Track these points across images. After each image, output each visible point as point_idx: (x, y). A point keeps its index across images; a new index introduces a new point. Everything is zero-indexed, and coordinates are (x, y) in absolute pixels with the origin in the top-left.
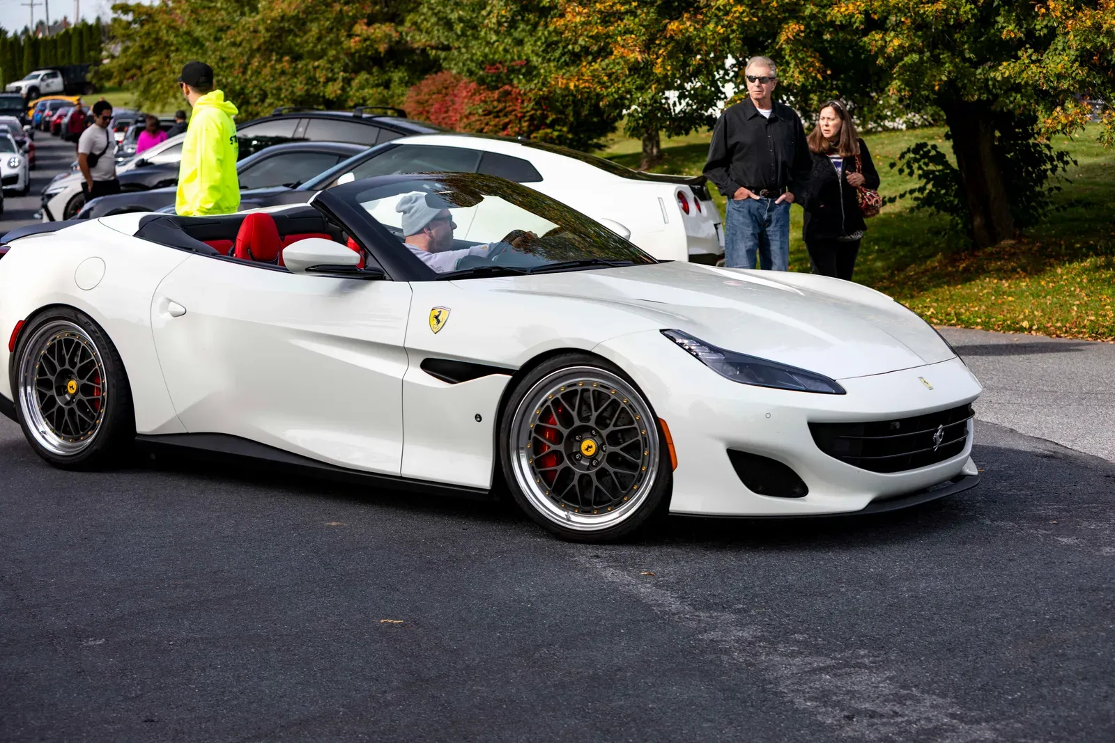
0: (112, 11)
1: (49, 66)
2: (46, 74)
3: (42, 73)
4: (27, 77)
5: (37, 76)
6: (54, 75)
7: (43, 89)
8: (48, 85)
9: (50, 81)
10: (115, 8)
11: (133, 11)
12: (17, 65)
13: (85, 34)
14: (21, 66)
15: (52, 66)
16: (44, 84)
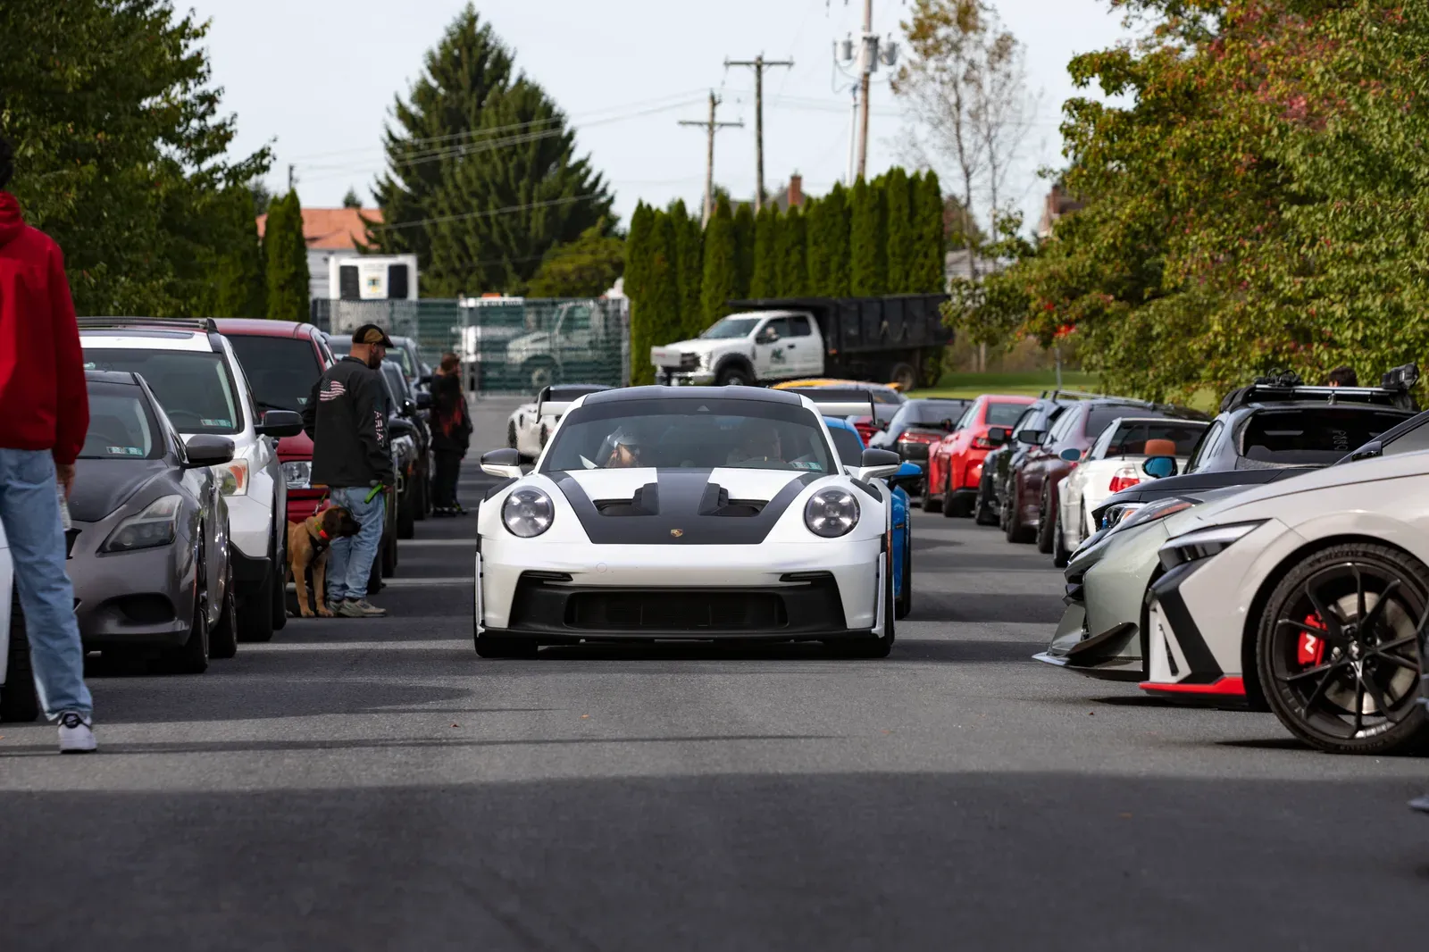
0: (1069, 78)
1: (779, 299)
2: (772, 322)
3: (764, 317)
4: (713, 330)
5: (747, 327)
6: (798, 328)
7: (763, 364)
8: (777, 355)
9: (784, 342)
10: (1080, 68)
11: (1140, 81)
12: (684, 291)
13: (892, 204)
14: (695, 296)
15: (791, 298)
16: (764, 351)
